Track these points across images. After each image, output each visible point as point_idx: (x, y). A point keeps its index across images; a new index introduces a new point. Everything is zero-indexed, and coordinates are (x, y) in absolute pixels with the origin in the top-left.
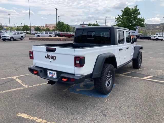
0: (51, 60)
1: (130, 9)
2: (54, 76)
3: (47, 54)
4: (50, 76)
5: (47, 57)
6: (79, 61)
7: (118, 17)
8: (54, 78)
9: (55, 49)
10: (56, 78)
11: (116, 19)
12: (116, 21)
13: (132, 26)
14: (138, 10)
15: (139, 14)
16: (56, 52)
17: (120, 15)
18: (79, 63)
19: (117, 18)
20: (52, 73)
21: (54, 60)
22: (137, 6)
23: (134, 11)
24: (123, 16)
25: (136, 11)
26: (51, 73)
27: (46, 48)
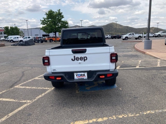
0: (80, 61)
1: (54, 12)
2: (83, 77)
3: (74, 57)
4: (78, 78)
5: (73, 59)
6: (115, 57)
7: (43, 19)
8: (84, 78)
9: (86, 49)
10: (87, 78)
11: (41, 22)
12: (41, 24)
13: (58, 29)
14: (62, 13)
15: (63, 17)
16: (86, 52)
17: (44, 18)
18: (115, 58)
19: (43, 21)
20: (81, 75)
21: (84, 61)
22: (60, 10)
23: (58, 14)
24: (48, 18)
25: (60, 14)
26: (79, 75)
27: (72, 50)
